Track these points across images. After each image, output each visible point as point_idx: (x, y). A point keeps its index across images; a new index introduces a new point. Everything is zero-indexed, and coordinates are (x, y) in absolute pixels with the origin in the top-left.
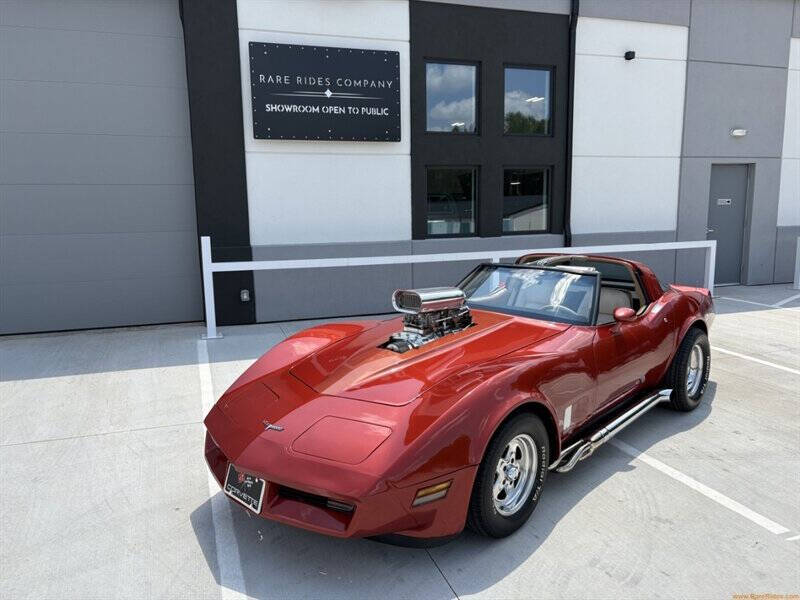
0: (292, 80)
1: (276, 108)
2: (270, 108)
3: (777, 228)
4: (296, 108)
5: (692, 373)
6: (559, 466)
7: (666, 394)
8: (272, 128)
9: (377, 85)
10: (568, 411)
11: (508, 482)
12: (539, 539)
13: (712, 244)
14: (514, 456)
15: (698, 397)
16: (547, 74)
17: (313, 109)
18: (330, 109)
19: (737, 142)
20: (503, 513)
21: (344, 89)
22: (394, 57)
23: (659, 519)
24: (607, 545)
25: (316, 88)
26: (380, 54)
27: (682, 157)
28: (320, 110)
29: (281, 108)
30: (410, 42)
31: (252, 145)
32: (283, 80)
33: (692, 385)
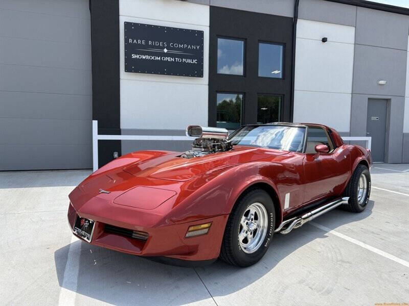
0: (147, 42)
1: (138, 56)
2: (134, 56)
3: (403, 134)
4: (148, 57)
5: (361, 191)
6: (282, 230)
7: (346, 200)
8: (134, 67)
9: (191, 47)
10: (288, 196)
11: (249, 233)
12: (268, 269)
13: (369, 139)
14: (253, 217)
15: (364, 205)
16: (281, 47)
17: (157, 58)
18: (166, 59)
19: (381, 87)
20: (245, 251)
21: (174, 49)
22: (201, 33)
23: (343, 261)
24: (310, 273)
25: (159, 47)
26: (194, 32)
27: (352, 94)
28: (161, 59)
29: (140, 57)
30: (210, 27)
31: (123, 75)
32: (141, 42)
33: (360, 198)
